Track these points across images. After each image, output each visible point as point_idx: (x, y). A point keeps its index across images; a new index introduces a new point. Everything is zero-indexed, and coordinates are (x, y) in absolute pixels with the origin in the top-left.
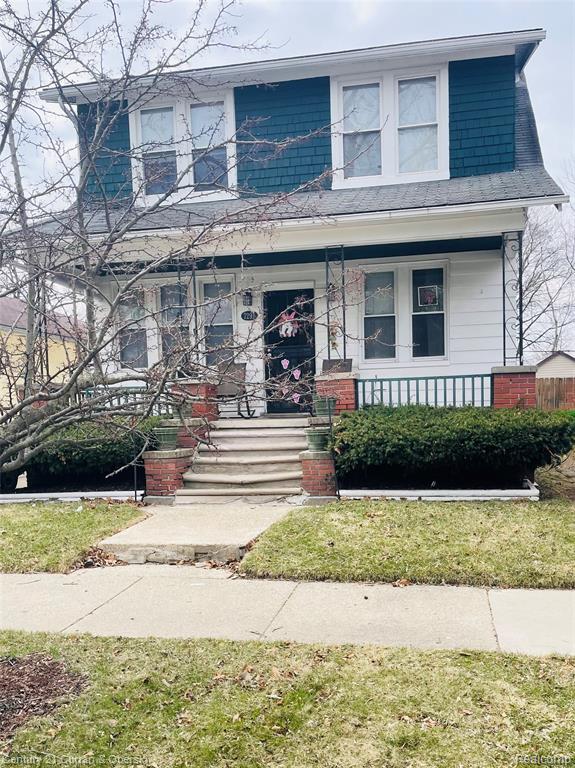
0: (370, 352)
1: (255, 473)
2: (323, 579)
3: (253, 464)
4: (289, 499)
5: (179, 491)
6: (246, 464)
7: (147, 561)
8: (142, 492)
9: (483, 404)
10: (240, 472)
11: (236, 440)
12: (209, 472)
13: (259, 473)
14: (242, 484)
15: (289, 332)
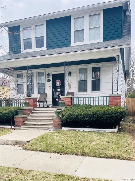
0: (80, 90)
1: (43, 122)
2: (43, 151)
3: (42, 120)
4: (49, 129)
5: (22, 126)
6: (41, 120)
7: (4, 144)
8: (14, 126)
9: (106, 104)
10: (39, 122)
11: (40, 113)
12: (32, 121)
13: (44, 122)
14: (39, 125)
15: (58, 85)
